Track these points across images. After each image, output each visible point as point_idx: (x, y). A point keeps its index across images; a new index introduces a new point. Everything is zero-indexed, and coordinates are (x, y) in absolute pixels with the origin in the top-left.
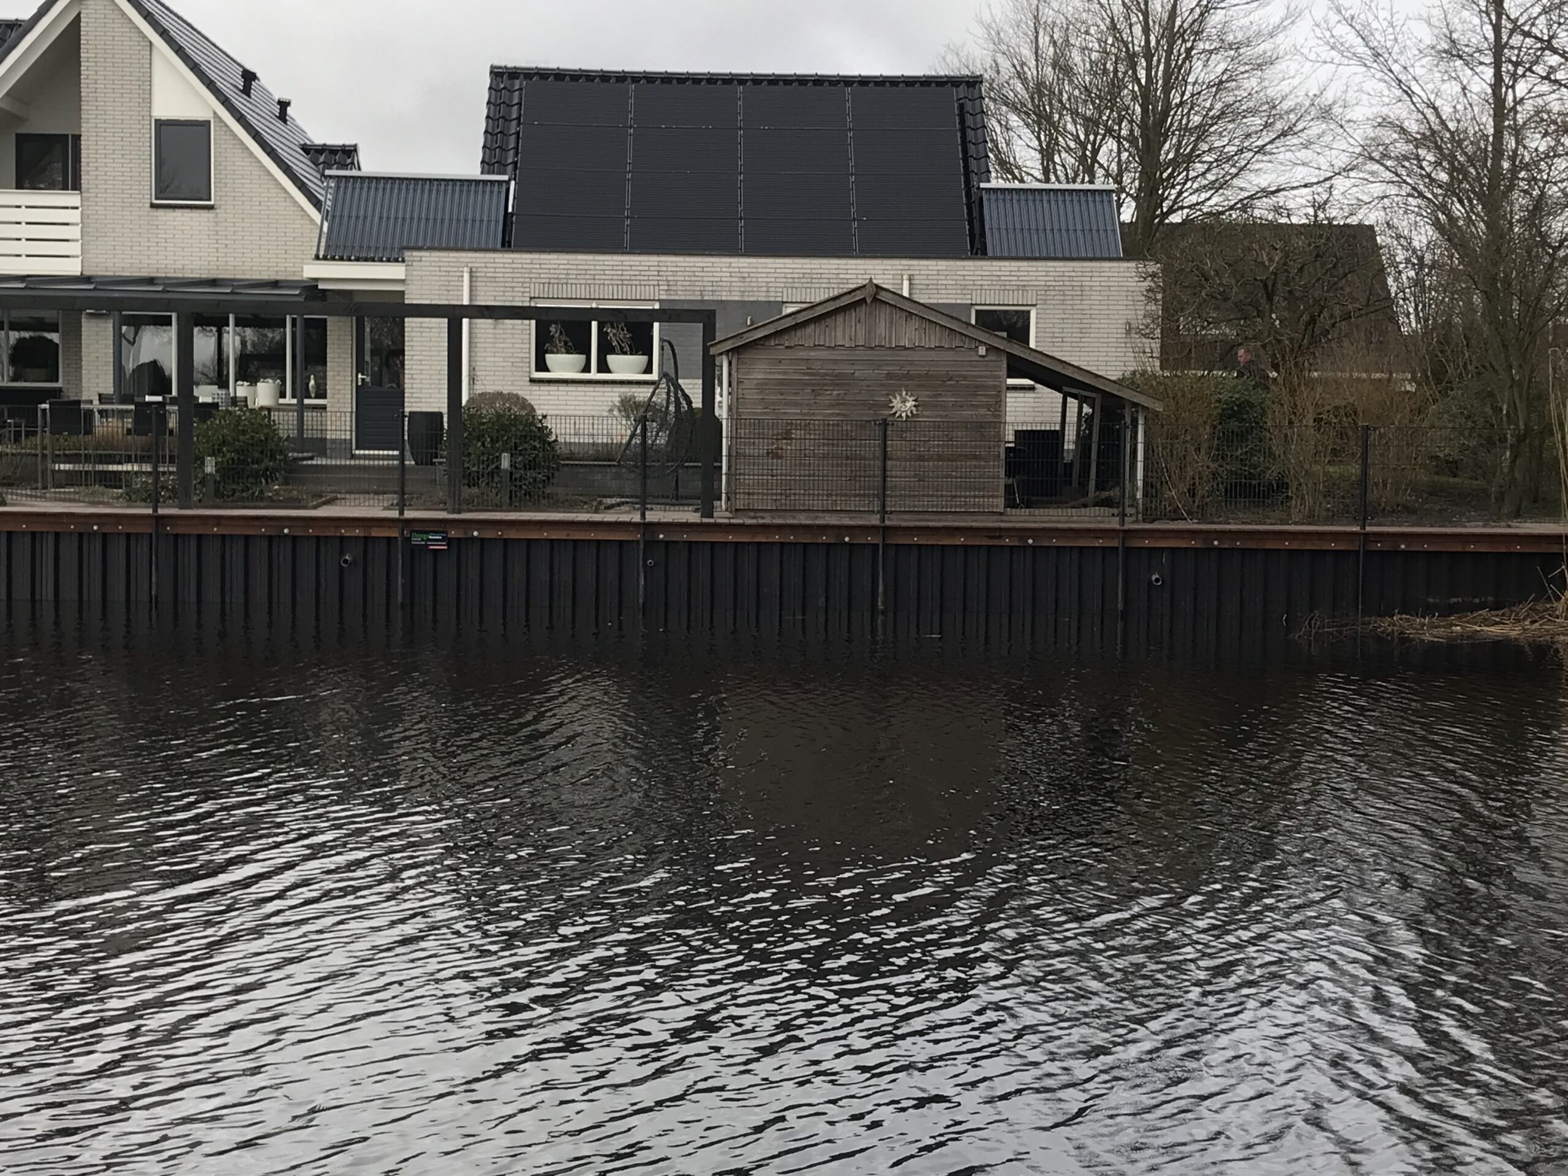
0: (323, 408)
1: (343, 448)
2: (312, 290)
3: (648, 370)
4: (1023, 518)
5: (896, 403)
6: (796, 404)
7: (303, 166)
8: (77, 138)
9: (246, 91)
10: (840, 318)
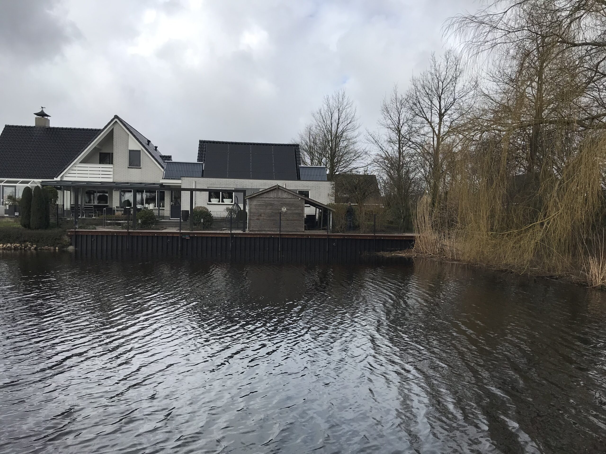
0: (164, 209)
1: (167, 217)
2: (162, 185)
3: (232, 202)
4: (308, 232)
5: (283, 209)
6: (262, 209)
7: (160, 160)
8: (112, 154)
9: (148, 144)
10: (271, 192)
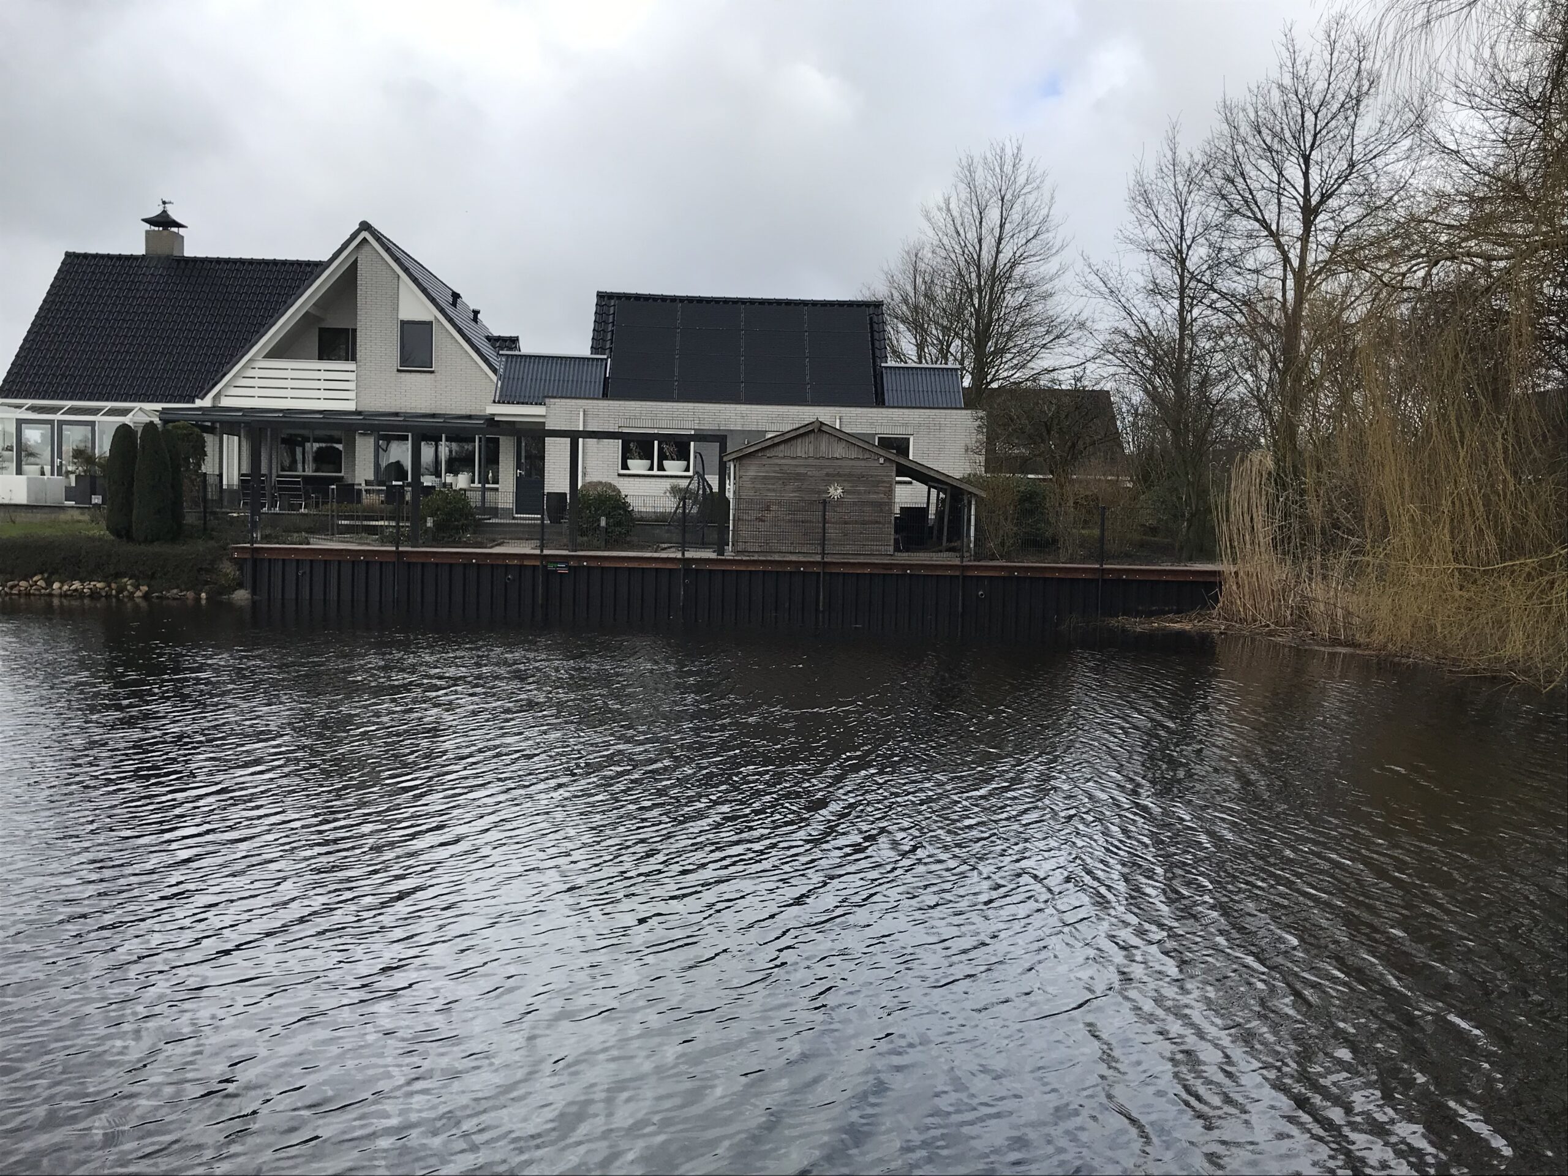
0: (497, 490)
1: (507, 512)
2: (491, 420)
3: (687, 469)
4: (904, 558)
5: (831, 490)
6: (774, 490)
7: (487, 349)
8: (355, 331)
9: (454, 304)
10: (800, 440)
